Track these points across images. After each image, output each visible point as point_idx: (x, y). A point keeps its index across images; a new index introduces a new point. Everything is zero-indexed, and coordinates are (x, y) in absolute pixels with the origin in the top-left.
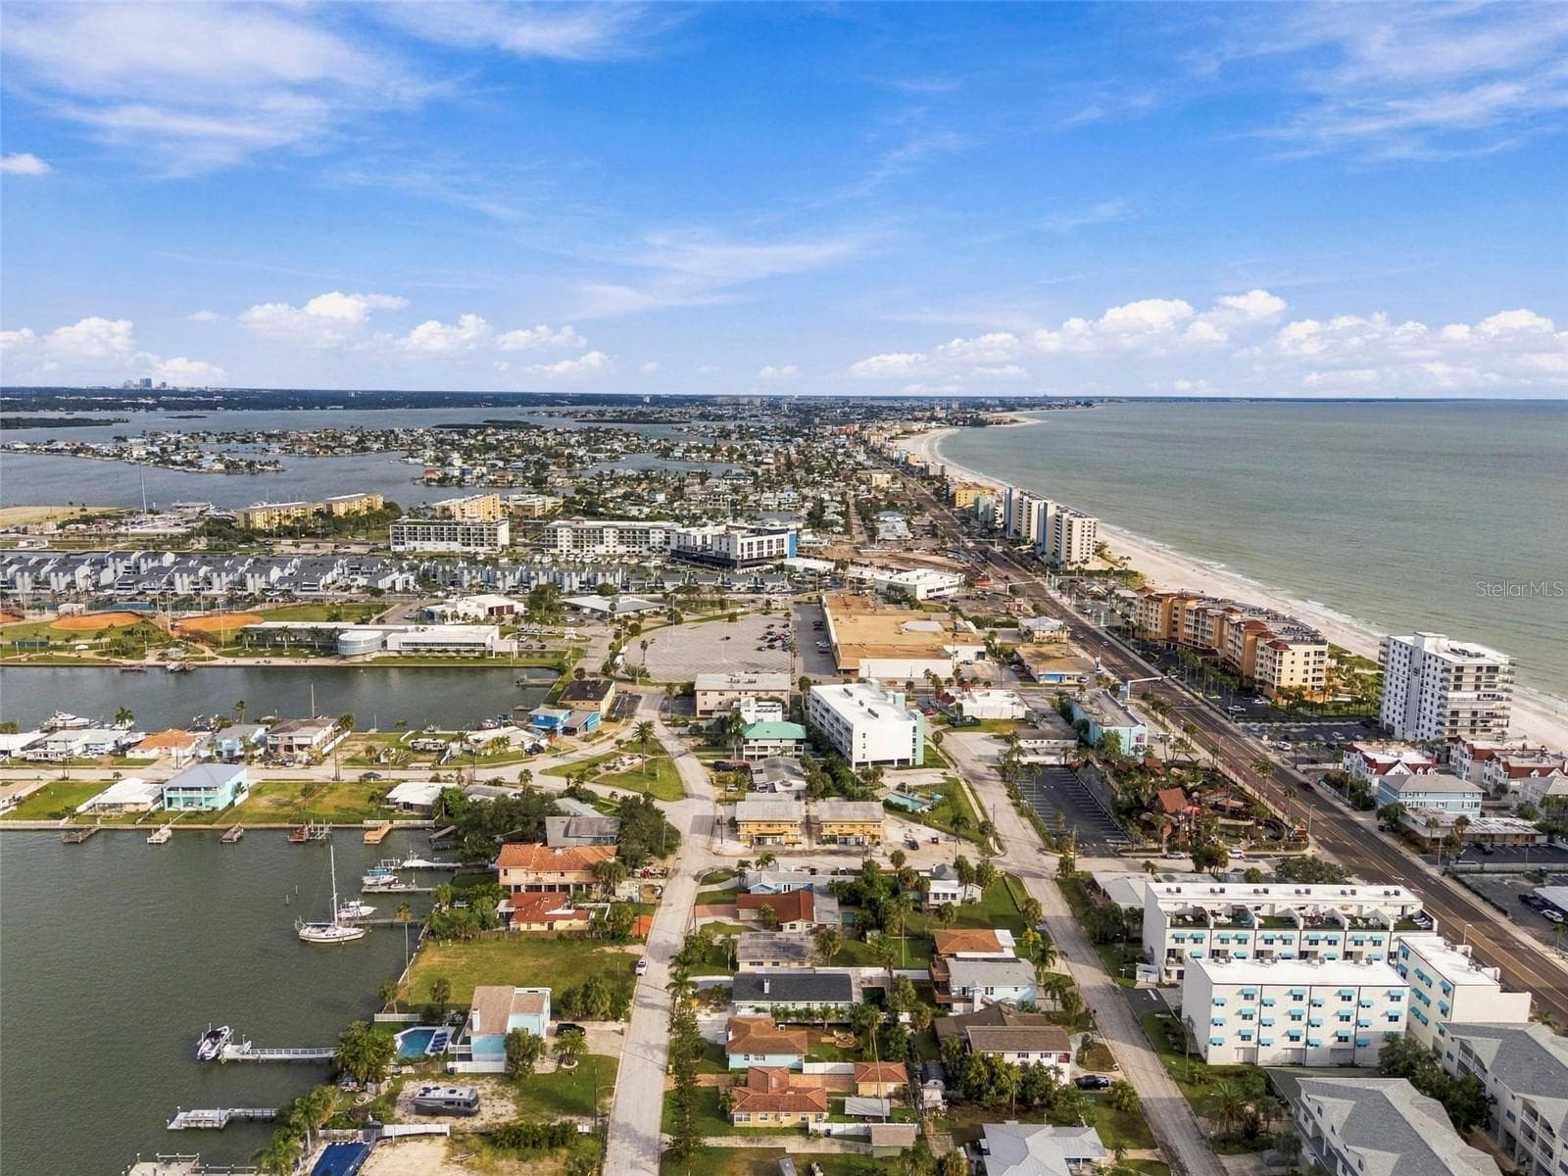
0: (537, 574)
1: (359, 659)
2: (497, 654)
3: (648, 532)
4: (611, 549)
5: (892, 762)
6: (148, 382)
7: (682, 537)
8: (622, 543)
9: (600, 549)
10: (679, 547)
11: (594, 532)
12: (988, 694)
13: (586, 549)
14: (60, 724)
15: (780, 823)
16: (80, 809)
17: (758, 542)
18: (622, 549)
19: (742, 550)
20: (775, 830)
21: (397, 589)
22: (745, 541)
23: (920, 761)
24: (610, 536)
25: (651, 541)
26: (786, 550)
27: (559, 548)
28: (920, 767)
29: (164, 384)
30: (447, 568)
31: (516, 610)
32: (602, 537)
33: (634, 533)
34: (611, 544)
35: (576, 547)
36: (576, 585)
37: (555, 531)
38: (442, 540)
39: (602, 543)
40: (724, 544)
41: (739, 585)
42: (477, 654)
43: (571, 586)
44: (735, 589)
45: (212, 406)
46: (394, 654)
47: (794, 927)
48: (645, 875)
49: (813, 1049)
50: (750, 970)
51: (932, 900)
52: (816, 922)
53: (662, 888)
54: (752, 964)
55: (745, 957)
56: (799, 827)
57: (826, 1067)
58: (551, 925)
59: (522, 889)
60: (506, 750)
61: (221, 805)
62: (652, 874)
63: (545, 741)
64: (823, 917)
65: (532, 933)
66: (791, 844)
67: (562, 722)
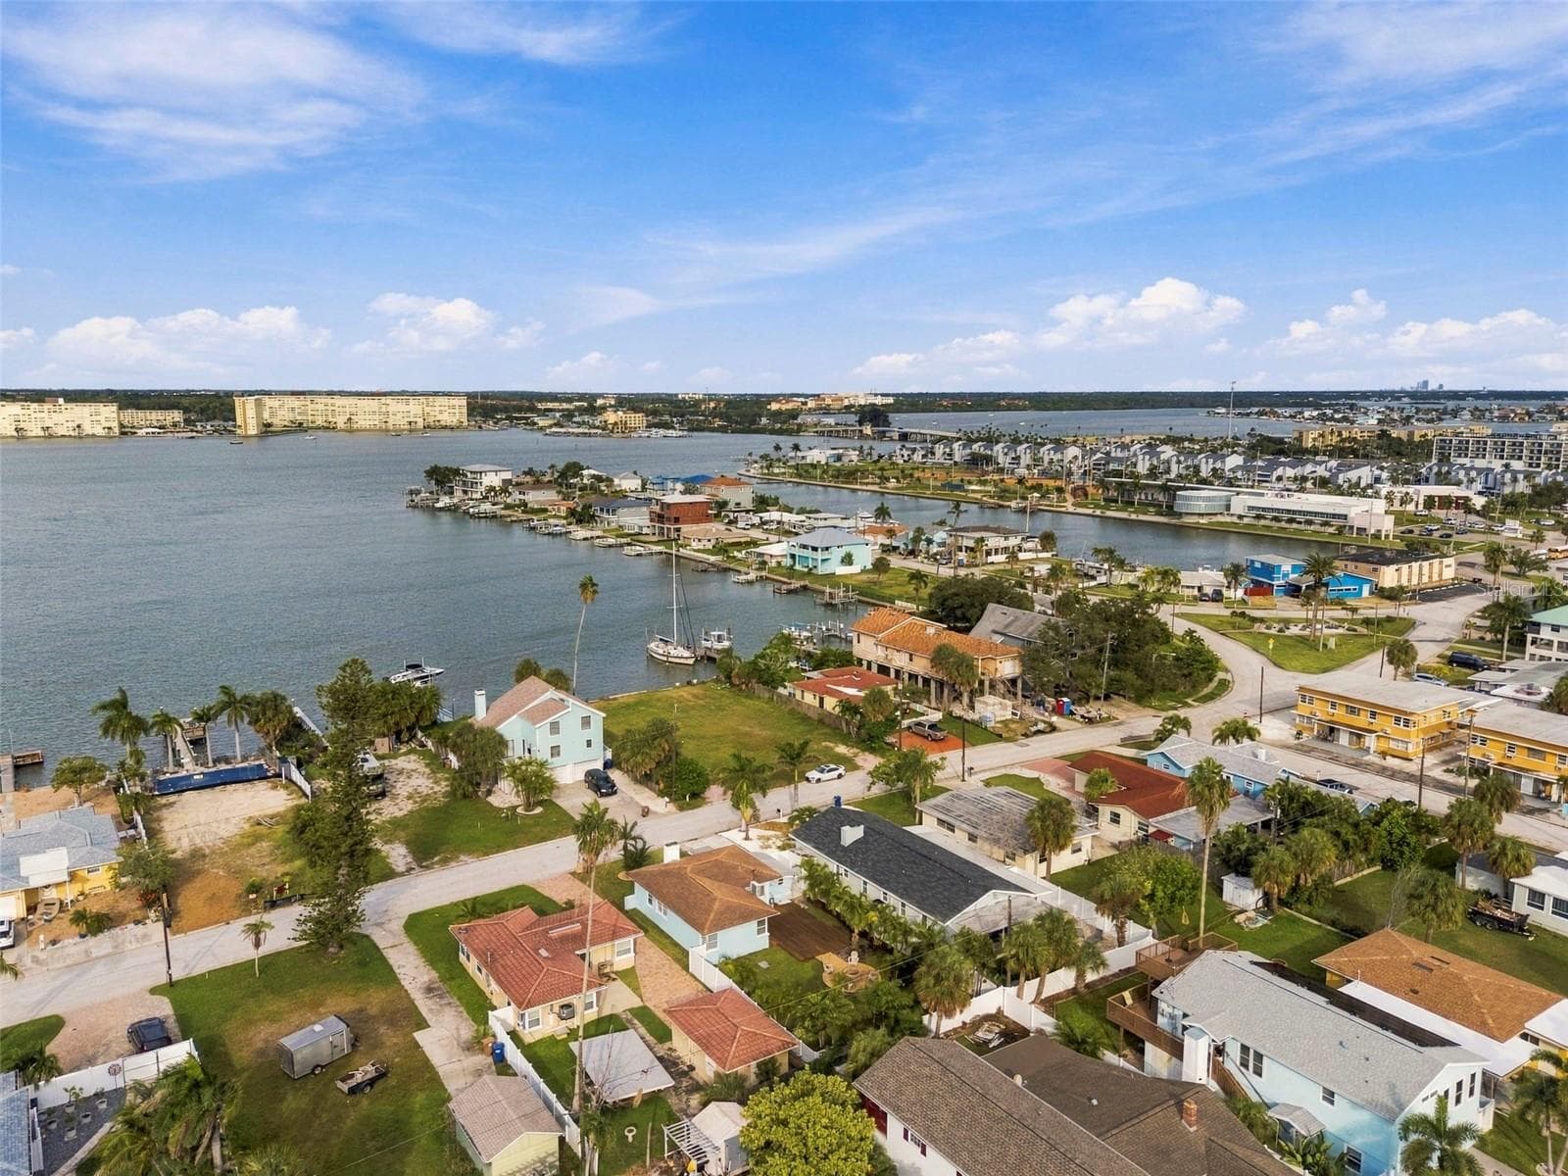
1: (1194, 519)
16: (739, 553)
20: (1364, 720)
46: (1235, 520)
47: (1115, 819)
48: (1059, 710)
49: (781, 955)
50: (927, 829)
51: (1520, 904)
52: (1155, 824)
53: (1053, 729)
54: (941, 822)
55: (935, 807)
56: (1425, 731)
57: (719, 981)
58: (822, 700)
59: (875, 668)
60: (1174, 590)
61: (822, 570)
62: (1072, 713)
63: (1240, 593)
64: (1186, 825)
65: (799, 703)
66: (1384, 754)
67: (1286, 575)
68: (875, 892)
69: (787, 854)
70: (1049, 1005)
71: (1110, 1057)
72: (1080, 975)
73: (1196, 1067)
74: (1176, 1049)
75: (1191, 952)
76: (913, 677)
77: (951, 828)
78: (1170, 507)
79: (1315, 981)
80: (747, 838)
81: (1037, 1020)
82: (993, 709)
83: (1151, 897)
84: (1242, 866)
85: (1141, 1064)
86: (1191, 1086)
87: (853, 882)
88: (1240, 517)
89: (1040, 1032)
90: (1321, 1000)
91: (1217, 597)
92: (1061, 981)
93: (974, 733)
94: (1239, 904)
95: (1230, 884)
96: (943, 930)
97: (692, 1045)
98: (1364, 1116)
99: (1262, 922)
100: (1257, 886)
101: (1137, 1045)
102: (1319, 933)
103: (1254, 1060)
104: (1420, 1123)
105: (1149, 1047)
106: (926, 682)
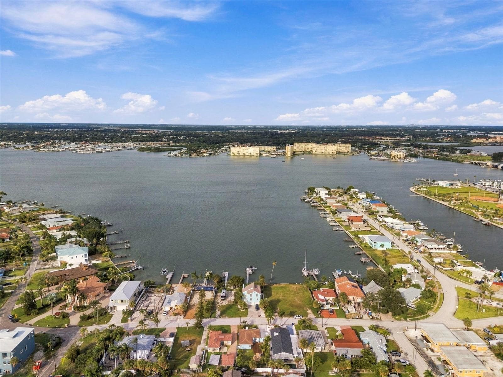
48: (368, 313)
49: (252, 351)
50: (295, 336)
53: (361, 318)
55: (301, 332)
60: (470, 277)
61: (375, 247)
62: (371, 315)
64: (341, 351)
66: (429, 349)
77: (299, 337)
87: (270, 342)
93: (341, 314)
99: (333, 374)
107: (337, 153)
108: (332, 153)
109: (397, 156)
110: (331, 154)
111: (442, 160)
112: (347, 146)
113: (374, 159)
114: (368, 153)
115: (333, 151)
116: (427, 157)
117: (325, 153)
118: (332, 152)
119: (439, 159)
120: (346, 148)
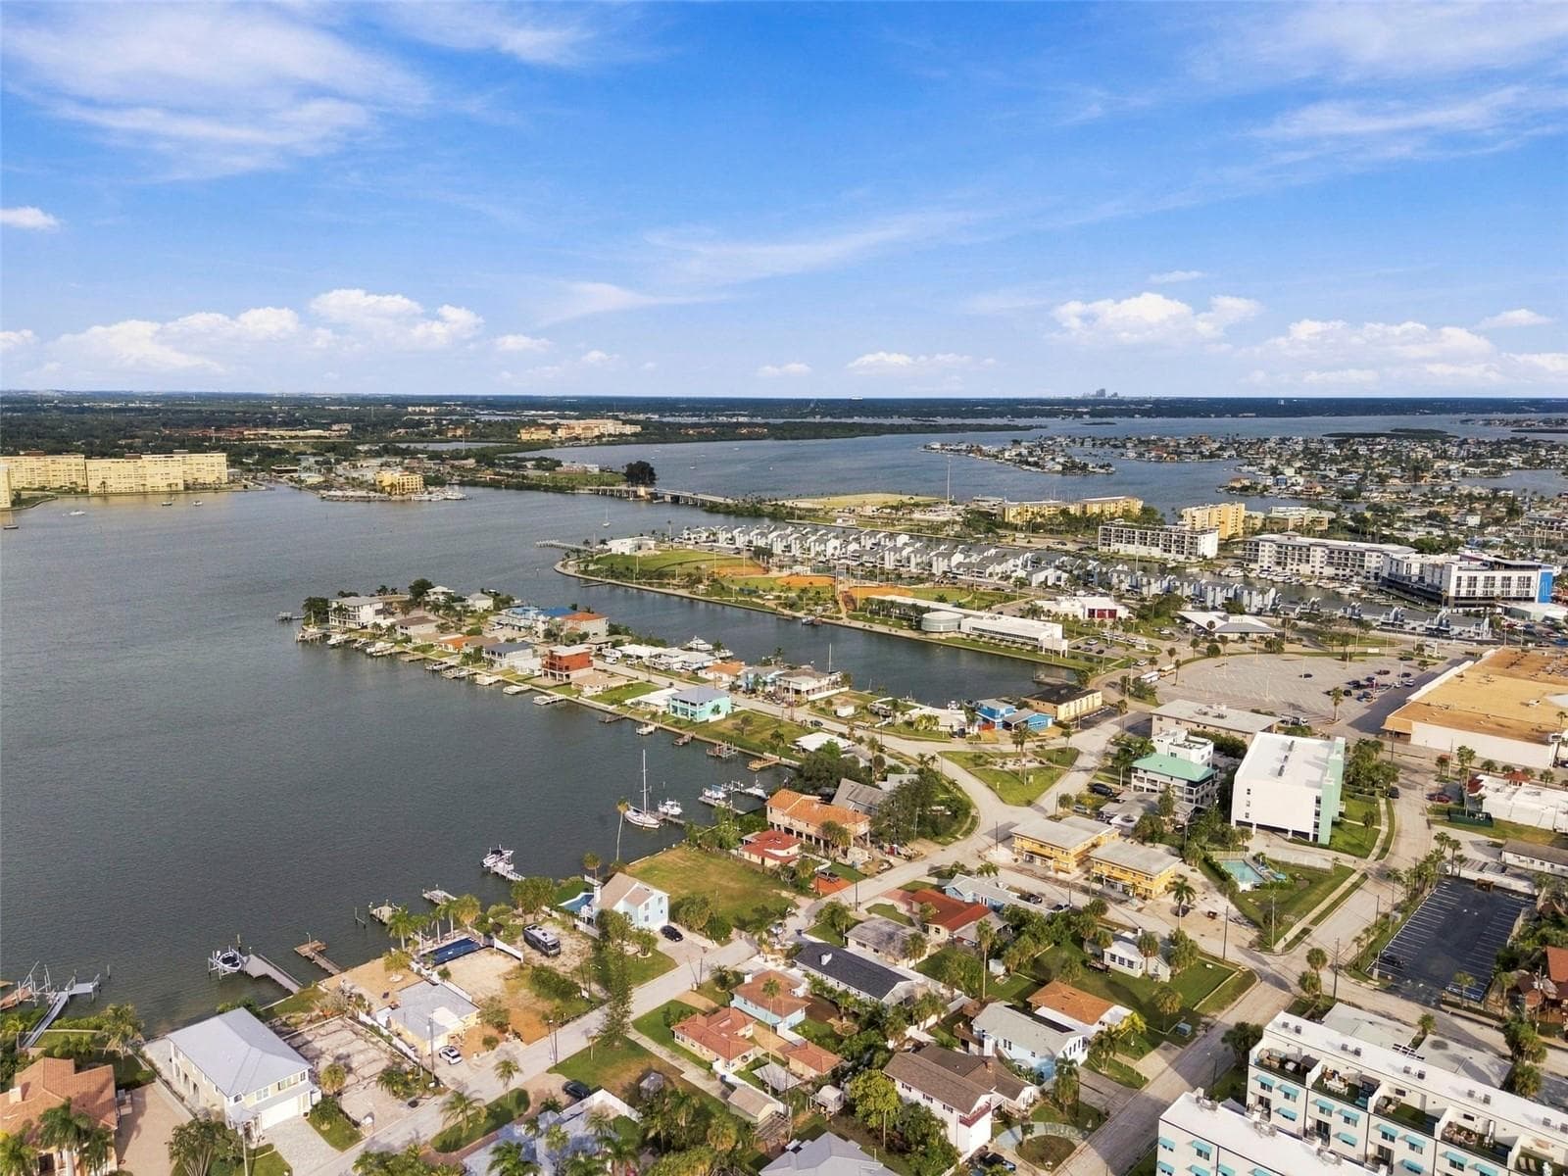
0: (1182, 584)
1: (936, 636)
2: (1047, 650)
3: (1363, 555)
4: (1317, 570)
5: (1286, 831)
6: (1103, 392)
7: (1395, 563)
8: (1331, 564)
9: (1305, 569)
10: (1390, 574)
11: (1300, 549)
12: (1539, 794)
13: (1289, 567)
14: (695, 646)
15: (1053, 847)
16: (628, 702)
17: (1487, 578)
18: (1330, 571)
19: (1459, 585)
20: (1046, 851)
21: (1049, 584)
22: (1465, 575)
23: (1324, 839)
24: (1318, 555)
25: (1366, 564)
26: (1534, 592)
27: (1260, 564)
28: (1322, 846)
29: (1116, 394)
30: (1104, 570)
31: (1118, 615)
32: (1308, 556)
33: (1347, 554)
34: (1318, 565)
35: (1278, 564)
36: (1220, 600)
37: (1257, 545)
38: (1145, 544)
39: (1308, 561)
40: (1437, 575)
41: (1413, 624)
42: (1029, 648)
43: (1214, 601)
44: (1407, 628)
45: (1130, 413)
46: (964, 636)
47: (938, 931)
48: (892, 852)
49: (812, 1022)
50: (853, 948)
51: (1107, 961)
52: (957, 933)
53: (891, 866)
54: (858, 943)
55: (856, 935)
56: (1075, 856)
57: (794, 1037)
58: (763, 860)
59: (782, 829)
60: (935, 728)
61: (699, 719)
62: (899, 853)
63: (976, 729)
64: (969, 932)
65: (749, 862)
66: (1057, 871)
67: (1002, 716)
68: (842, 987)
69: (794, 970)
70: (929, 1031)
71: (957, 1050)
72: (939, 1017)
73: (988, 1051)
74: (981, 1044)
75: (984, 1005)
76: (809, 837)
77: (864, 946)
78: (919, 623)
79: (1027, 1009)
80: (766, 961)
81: (926, 1038)
82: (858, 856)
83: (963, 979)
84: (997, 954)
85: (968, 1051)
86: (988, 1057)
87: (831, 982)
88: (968, 635)
89: (928, 1043)
90: (1029, 1019)
91: (962, 733)
92: (932, 1020)
93: (854, 875)
94: (996, 973)
95: (992, 963)
96: (883, 1004)
97: (801, 1065)
98: (1045, 1060)
99: (1007, 979)
100: (1004, 964)
101: (965, 1044)
102: (1028, 983)
103: (1008, 1044)
104: (1059, 1061)
105: (971, 1044)
106: (818, 841)
107: (187, 487)
108: (167, 489)
109: (403, 485)
110: (163, 493)
111: (517, 489)
112: (210, 460)
113: (338, 499)
114: (291, 479)
115: (171, 481)
116: (474, 484)
117: (141, 489)
118: (170, 485)
119: (507, 487)
120: (212, 466)
